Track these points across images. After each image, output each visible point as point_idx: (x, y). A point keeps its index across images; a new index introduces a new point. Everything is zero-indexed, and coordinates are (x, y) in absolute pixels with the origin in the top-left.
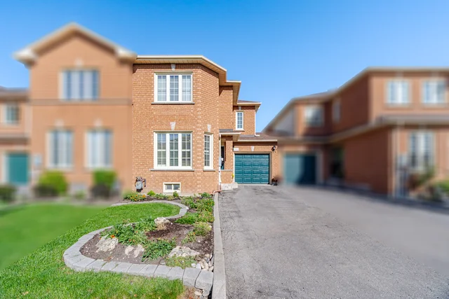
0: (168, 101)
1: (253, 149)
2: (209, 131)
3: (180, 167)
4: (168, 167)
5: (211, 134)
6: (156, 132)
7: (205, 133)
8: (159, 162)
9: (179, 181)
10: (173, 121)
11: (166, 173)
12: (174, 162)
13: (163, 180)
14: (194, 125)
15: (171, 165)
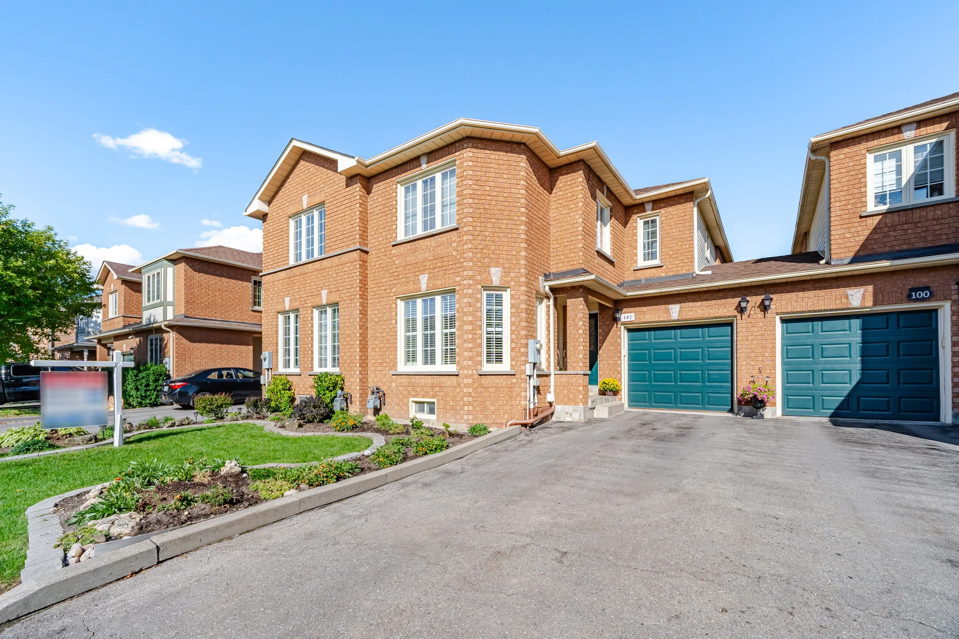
0: (420, 232)
1: (674, 312)
2: (496, 281)
3: (439, 367)
4: (418, 367)
5: (504, 289)
6: (402, 299)
7: (486, 288)
8: (408, 359)
9: (433, 397)
10: (422, 272)
11: (414, 379)
12: (429, 358)
13: (410, 395)
14: (458, 274)
15: (426, 363)
